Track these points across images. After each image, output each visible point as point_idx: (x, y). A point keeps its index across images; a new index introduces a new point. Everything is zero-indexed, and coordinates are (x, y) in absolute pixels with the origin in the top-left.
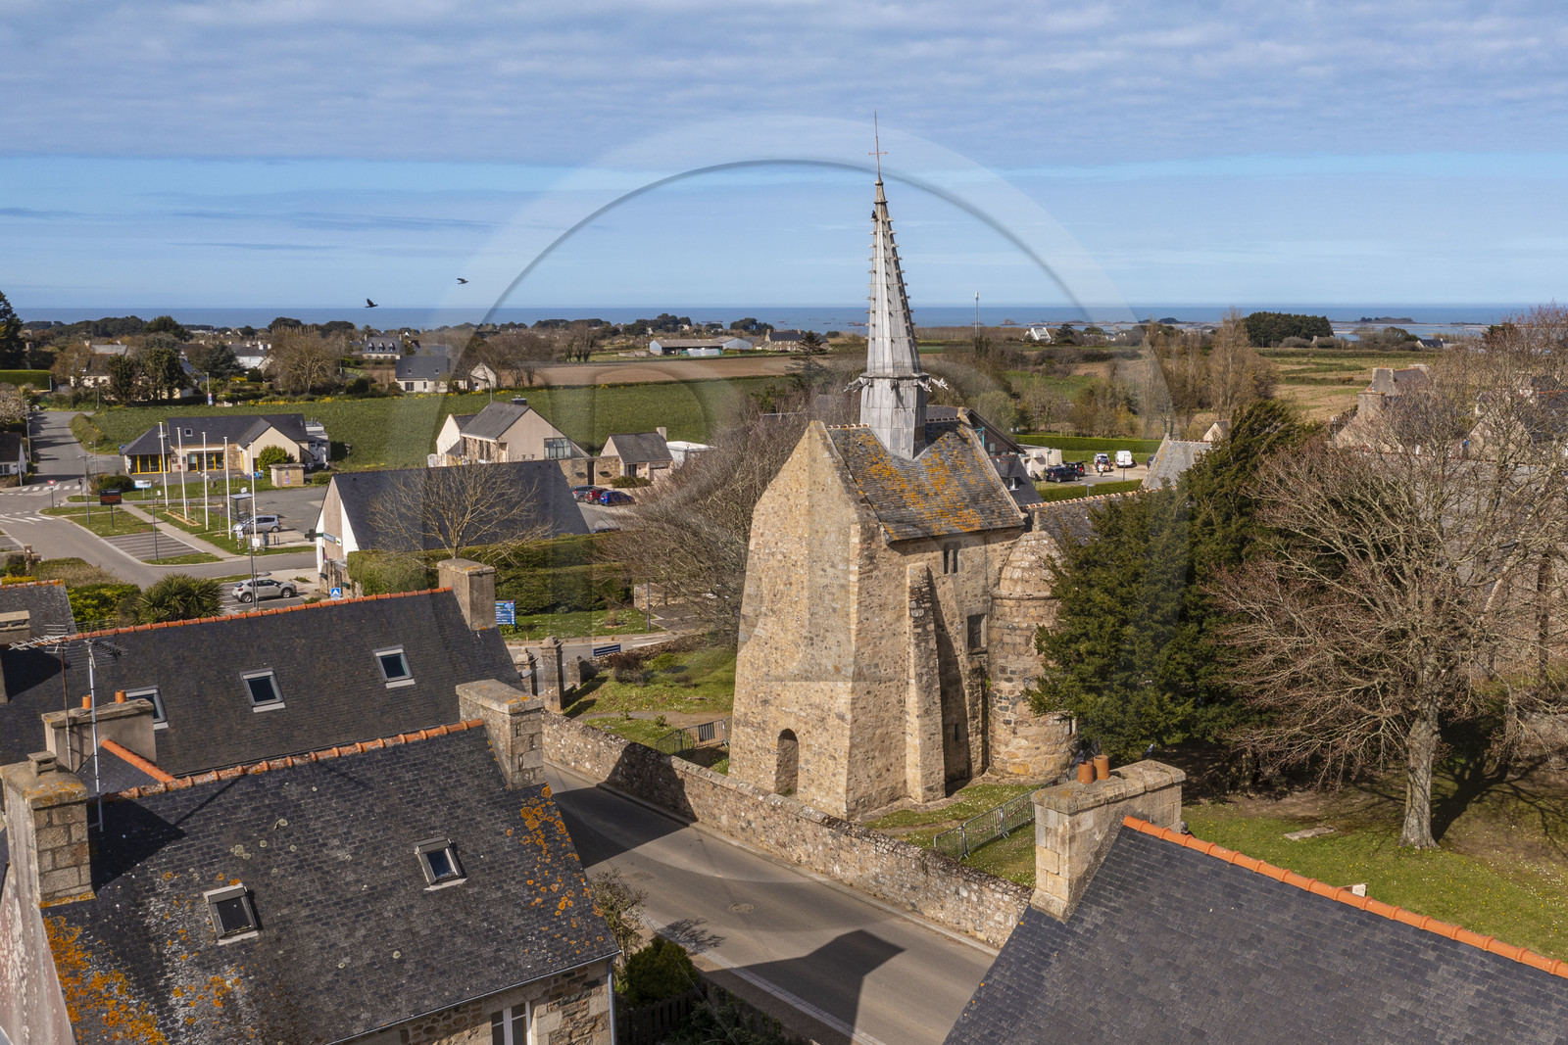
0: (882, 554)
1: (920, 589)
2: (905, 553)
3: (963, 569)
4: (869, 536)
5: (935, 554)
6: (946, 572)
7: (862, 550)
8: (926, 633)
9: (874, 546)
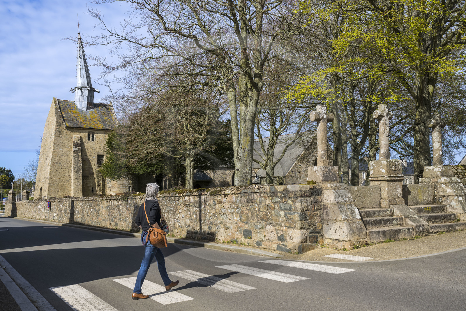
0: (64, 131)
1: (77, 143)
2: (72, 132)
3: (96, 140)
4: (59, 124)
5: (85, 134)
6: (89, 139)
7: (56, 128)
8: (78, 156)
9: (61, 128)
